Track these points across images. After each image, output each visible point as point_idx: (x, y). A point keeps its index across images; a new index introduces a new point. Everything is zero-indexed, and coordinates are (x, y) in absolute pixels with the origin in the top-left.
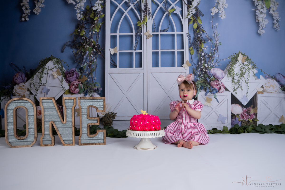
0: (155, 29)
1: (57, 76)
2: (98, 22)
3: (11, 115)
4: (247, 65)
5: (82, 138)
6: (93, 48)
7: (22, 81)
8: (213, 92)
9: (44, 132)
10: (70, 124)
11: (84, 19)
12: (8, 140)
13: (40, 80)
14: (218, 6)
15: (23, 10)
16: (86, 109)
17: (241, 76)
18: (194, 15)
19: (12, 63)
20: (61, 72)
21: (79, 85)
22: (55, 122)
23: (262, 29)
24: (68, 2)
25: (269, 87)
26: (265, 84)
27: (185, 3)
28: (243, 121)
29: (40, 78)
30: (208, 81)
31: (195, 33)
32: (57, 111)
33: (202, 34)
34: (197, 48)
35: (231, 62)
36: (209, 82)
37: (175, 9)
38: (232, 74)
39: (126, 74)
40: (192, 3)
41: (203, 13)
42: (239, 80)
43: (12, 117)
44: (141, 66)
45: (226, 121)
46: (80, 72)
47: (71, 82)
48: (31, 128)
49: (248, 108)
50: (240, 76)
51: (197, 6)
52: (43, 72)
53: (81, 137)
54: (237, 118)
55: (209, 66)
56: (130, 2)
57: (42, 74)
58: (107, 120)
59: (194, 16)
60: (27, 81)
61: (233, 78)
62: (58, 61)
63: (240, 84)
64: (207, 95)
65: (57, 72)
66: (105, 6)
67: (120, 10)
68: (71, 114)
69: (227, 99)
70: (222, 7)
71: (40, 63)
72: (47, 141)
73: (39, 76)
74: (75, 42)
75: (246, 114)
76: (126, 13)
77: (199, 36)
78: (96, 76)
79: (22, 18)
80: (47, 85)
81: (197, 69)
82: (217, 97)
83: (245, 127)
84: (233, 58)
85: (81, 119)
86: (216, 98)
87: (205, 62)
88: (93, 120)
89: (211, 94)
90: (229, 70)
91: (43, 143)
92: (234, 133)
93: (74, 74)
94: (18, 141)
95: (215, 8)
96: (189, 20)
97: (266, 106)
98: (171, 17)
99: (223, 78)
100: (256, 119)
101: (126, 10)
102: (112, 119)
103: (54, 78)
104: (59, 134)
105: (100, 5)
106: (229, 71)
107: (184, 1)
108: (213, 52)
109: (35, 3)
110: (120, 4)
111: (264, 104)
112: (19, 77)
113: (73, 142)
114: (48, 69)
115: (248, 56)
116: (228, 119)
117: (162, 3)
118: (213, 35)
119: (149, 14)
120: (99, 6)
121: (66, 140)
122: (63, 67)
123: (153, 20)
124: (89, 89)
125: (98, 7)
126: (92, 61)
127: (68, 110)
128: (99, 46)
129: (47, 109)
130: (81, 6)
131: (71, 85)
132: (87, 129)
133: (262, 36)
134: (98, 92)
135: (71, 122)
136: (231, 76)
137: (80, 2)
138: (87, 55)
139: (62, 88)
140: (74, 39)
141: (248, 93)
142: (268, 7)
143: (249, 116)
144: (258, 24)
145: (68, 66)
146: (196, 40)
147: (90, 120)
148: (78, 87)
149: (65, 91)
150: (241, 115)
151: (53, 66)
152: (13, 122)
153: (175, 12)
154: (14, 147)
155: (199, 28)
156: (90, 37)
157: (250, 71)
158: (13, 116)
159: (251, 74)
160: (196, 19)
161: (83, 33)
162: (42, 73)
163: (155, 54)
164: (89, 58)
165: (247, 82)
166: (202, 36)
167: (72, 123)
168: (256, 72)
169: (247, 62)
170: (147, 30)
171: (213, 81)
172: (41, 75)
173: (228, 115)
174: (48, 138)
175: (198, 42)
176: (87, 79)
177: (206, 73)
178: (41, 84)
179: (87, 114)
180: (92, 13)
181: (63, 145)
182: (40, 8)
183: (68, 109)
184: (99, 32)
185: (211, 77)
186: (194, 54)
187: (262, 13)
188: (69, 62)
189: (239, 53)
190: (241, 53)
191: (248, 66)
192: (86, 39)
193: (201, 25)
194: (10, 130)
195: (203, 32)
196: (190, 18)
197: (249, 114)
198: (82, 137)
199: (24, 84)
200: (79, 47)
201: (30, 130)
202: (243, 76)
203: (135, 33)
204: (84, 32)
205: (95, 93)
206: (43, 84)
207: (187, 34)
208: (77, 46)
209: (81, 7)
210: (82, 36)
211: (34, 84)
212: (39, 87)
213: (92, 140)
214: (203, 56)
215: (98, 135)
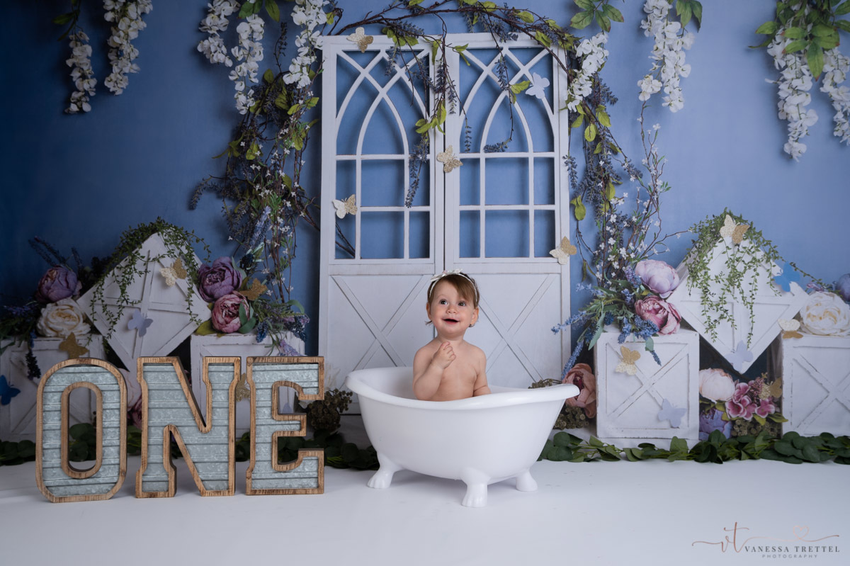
0: (469, 144)
1: (173, 278)
2: (300, 120)
3: (55, 407)
4: (750, 250)
5: (255, 475)
6: (282, 199)
7: (67, 292)
8: (642, 333)
9: (149, 457)
10: (223, 433)
11: (259, 110)
12: (44, 480)
13: (123, 291)
14: (660, 74)
15: (74, 80)
16: (269, 392)
17: (732, 284)
18: (587, 100)
19: (36, 239)
20: (186, 268)
21: (241, 307)
22: (180, 428)
23: (796, 141)
24: (209, 59)
25: (821, 318)
26: (808, 309)
27: (561, 63)
28: (738, 422)
29: (121, 284)
30: (629, 299)
31: (589, 154)
32: (187, 395)
33: (610, 159)
34: (595, 201)
35: (700, 243)
36: (631, 302)
37: (530, 83)
38: (702, 278)
39: (380, 277)
40: (581, 63)
41: (615, 93)
42: (724, 296)
43: (56, 413)
44: (425, 253)
45: (684, 419)
46: (245, 268)
47: (216, 300)
48: (111, 446)
49: (753, 381)
50: (728, 283)
51: (596, 73)
52: (133, 266)
53: (252, 470)
54: (718, 412)
55: (632, 256)
56: (395, 62)
57: (130, 273)
58: (323, 413)
59: (587, 103)
60: (82, 292)
61: (706, 291)
62: (180, 235)
63: (725, 307)
64: (624, 341)
65: (174, 267)
66: (321, 74)
67: (365, 86)
68: (226, 405)
69: (688, 355)
70: (673, 75)
71: (122, 241)
72: (154, 483)
73: (120, 279)
74: (231, 178)
75: (747, 400)
76: (383, 93)
77: (602, 163)
78: (293, 281)
79: (71, 102)
80: (143, 306)
81: (593, 264)
82: (656, 349)
83: (744, 440)
84: (707, 228)
85: (255, 419)
86: (653, 352)
87: (620, 244)
88: (287, 422)
89: (636, 337)
90: (693, 266)
91: (143, 487)
92: (705, 459)
93: (228, 274)
94: (71, 482)
95: (651, 77)
96: (573, 116)
97: (811, 376)
98: (516, 106)
99: (673, 290)
100: (780, 416)
101: (383, 86)
102: (338, 409)
103: (165, 285)
104: (191, 462)
105: (305, 69)
106: (694, 268)
107: (557, 58)
108: (644, 213)
109: (110, 61)
110: (364, 67)
111: (805, 369)
112: (57, 281)
113: (230, 485)
114: (149, 259)
115: (752, 223)
116: (688, 417)
117: (493, 64)
118: (644, 161)
119: (451, 98)
120: (301, 72)
121: (210, 478)
122: (192, 252)
123: (463, 116)
124: (271, 320)
125: (300, 74)
126: (280, 236)
127: (219, 395)
128: (303, 193)
129: (158, 390)
130: (248, 71)
131: (215, 309)
132: (272, 449)
133: (798, 161)
134: (296, 331)
135: (226, 428)
136: (699, 286)
137: (244, 60)
138: (265, 219)
139: (190, 317)
140: (227, 170)
141: (752, 337)
142: (817, 74)
143: (755, 407)
144: (784, 124)
145: (209, 252)
146: (593, 177)
147: (280, 423)
148: (238, 312)
149: (197, 324)
150: (732, 403)
151: (164, 251)
152: (58, 428)
153: (529, 92)
154: (61, 499)
155: (601, 139)
156: (275, 165)
157: (760, 270)
158: (60, 411)
159: (763, 278)
160: (592, 113)
161: (255, 152)
162: (129, 270)
163: (470, 218)
164: (272, 229)
165: (749, 303)
166: (609, 163)
167: (228, 430)
168: (777, 271)
169: (751, 243)
170: (446, 147)
171: (643, 298)
172: (127, 276)
173: (688, 402)
174: (158, 472)
175: (598, 183)
176: (264, 290)
177: (621, 274)
178: (125, 302)
179: (271, 407)
180: (281, 92)
181: (201, 494)
182: (125, 74)
183: (218, 392)
184: (302, 151)
185: (636, 286)
186: (585, 218)
187: (796, 91)
188: (212, 239)
189: (726, 213)
190: (731, 214)
191: (754, 252)
192: (264, 170)
193: (608, 131)
194: (50, 451)
195: (615, 153)
196: (575, 111)
197: (755, 399)
198: (255, 471)
199: (72, 303)
200: (243, 193)
201: (106, 451)
202: (737, 284)
203: (409, 156)
204: (259, 149)
205: (289, 333)
206: (132, 303)
207: (564, 158)
208: (237, 190)
209: (248, 73)
210: (251, 162)
211: (104, 303)
212: (118, 311)
213: (283, 480)
214: (613, 226)
215: (301, 466)
